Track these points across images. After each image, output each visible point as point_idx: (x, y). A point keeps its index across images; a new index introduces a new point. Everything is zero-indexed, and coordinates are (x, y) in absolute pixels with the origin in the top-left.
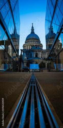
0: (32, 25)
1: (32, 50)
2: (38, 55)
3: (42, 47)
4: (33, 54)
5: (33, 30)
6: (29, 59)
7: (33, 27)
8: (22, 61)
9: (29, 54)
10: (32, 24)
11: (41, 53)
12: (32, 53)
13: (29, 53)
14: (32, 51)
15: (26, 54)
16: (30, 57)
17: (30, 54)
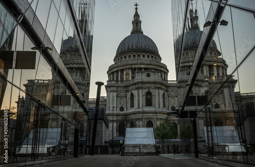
0: (136, 9)
1: (135, 84)
2: (153, 97)
3: (165, 73)
4: (139, 96)
5: (137, 22)
6: (125, 112)
7: (137, 15)
8: (103, 119)
9: (126, 97)
10: (136, 5)
11: (162, 92)
12: (135, 92)
13: (127, 91)
14: (134, 87)
15: (117, 97)
16: (129, 104)
17: (129, 95)
